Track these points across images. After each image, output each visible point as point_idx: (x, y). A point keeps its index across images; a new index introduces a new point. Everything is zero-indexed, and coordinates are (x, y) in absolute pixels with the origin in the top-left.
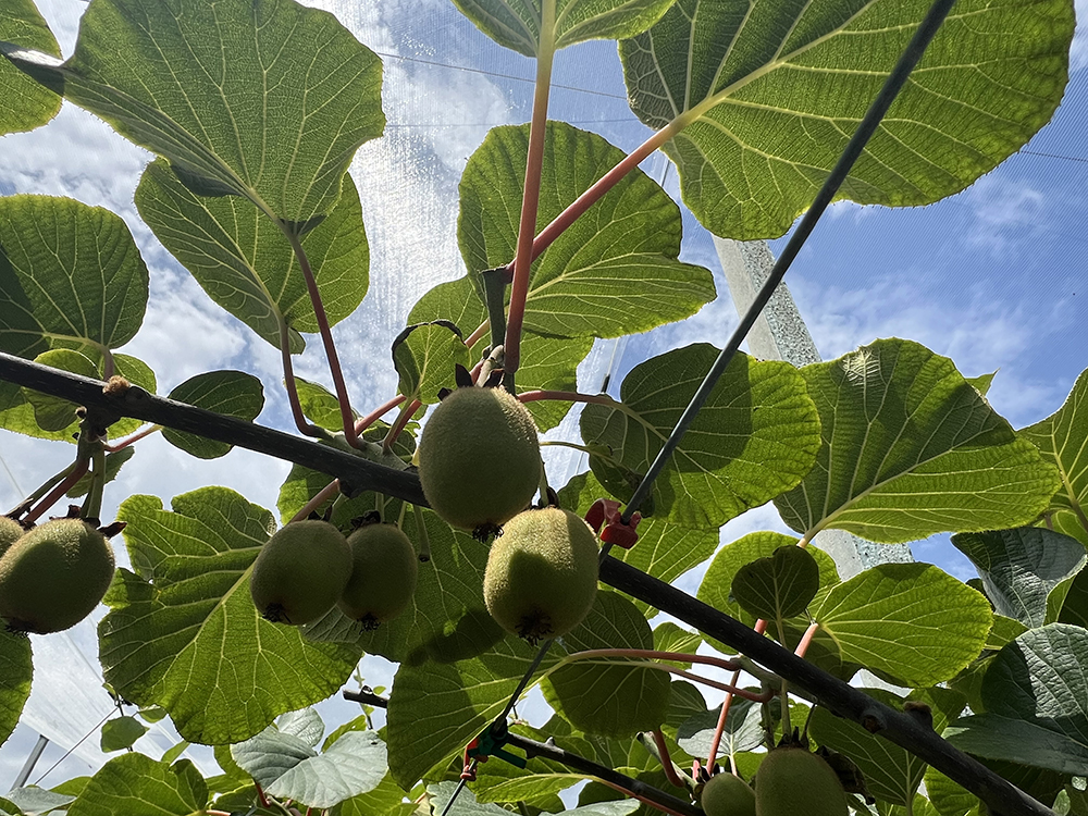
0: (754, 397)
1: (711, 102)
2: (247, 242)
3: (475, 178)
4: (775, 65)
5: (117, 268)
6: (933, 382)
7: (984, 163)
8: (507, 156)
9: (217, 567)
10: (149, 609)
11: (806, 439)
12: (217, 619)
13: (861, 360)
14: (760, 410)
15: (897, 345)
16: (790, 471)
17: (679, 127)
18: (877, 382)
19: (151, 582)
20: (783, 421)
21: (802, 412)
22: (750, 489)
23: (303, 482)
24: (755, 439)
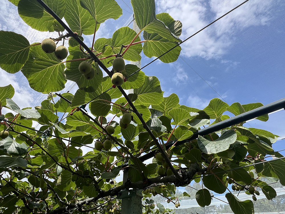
0: (139, 75)
1: (151, 41)
2: (82, 15)
3: (121, 30)
4: (158, 41)
5: (61, 7)
6: (157, 84)
7: (170, 62)
8: (126, 30)
9: (49, 62)
10: (32, 63)
11: (142, 83)
12: (45, 70)
13: (151, 78)
14: (139, 77)
15: (156, 77)
16: (138, 86)
17: (147, 41)
18: (152, 81)
19: (34, 58)
20: (140, 80)
21: (143, 79)
22: (133, 86)
23: (73, 56)
24: (136, 80)
